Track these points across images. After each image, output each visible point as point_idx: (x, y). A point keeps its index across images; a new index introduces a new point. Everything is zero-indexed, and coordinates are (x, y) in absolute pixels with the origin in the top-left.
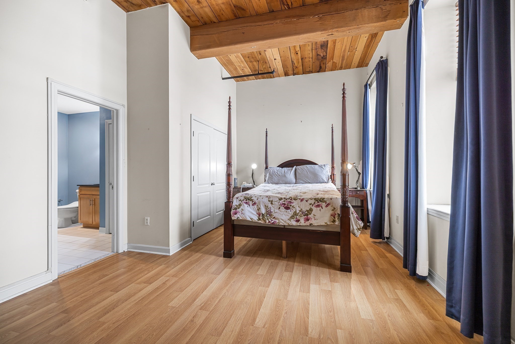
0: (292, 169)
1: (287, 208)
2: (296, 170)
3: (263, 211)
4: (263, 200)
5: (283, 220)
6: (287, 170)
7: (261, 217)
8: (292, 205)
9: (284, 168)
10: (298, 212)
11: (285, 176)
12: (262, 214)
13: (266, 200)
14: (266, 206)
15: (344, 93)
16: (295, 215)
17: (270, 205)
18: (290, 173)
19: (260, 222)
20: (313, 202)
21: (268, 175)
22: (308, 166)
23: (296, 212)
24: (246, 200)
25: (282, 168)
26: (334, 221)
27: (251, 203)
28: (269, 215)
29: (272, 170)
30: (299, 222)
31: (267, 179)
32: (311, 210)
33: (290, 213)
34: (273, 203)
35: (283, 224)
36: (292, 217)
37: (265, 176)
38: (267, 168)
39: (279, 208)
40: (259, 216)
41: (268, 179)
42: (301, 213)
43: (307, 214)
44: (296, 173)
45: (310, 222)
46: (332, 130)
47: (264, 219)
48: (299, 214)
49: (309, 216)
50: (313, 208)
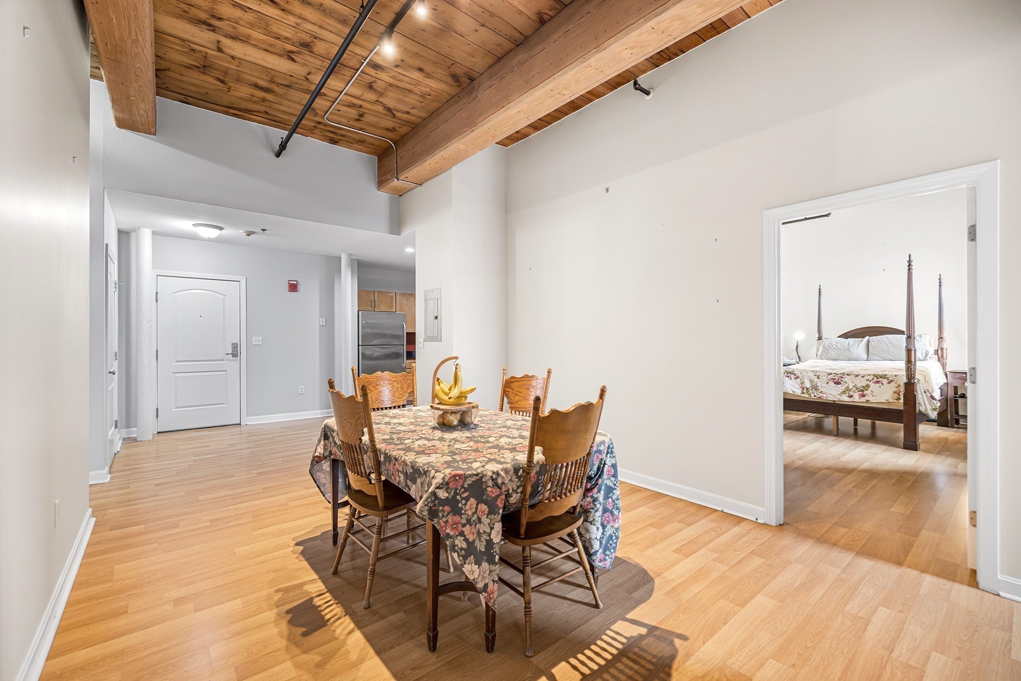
0: (862, 341)
1: (837, 383)
2: (868, 342)
3: (808, 385)
4: (808, 374)
5: (831, 395)
6: (853, 343)
7: (805, 391)
8: (844, 380)
9: (849, 339)
10: (851, 387)
11: (849, 350)
12: (806, 388)
13: (812, 375)
14: (811, 380)
15: (909, 265)
16: (847, 390)
17: (816, 379)
18: (858, 346)
19: (804, 395)
20: (871, 378)
21: (821, 348)
22: (889, 336)
23: (848, 387)
24: (787, 374)
25: (847, 338)
26: (899, 399)
27: (793, 376)
28: (815, 389)
29: (827, 342)
30: (853, 398)
31: (819, 353)
32: (868, 386)
33: (841, 388)
34: (820, 377)
35: (832, 398)
36: (844, 392)
37: (818, 350)
38: (820, 338)
39: (828, 383)
40: (803, 390)
41: (822, 354)
42: (854, 388)
43: (862, 391)
44: (868, 346)
45: (866, 398)
46: (940, 282)
47: (809, 393)
48: (852, 390)
49: (865, 392)
50: (871, 384)
